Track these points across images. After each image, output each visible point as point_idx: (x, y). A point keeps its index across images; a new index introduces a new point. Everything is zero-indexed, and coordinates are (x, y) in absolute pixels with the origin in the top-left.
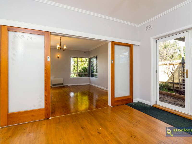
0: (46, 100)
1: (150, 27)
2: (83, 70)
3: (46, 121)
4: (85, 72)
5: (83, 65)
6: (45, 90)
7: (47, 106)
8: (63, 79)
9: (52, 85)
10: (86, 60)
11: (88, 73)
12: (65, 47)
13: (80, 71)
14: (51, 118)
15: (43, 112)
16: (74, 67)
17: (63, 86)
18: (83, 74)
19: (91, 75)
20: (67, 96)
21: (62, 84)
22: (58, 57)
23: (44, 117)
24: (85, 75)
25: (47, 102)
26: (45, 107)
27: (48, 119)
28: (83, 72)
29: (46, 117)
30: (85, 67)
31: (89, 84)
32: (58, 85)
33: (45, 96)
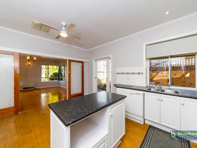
0: (15, 101)
1: (93, 53)
2: (54, 75)
3: (15, 115)
4: (56, 76)
5: (54, 71)
6: (15, 94)
7: (16, 105)
8: (34, 83)
9: (23, 88)
10: (57, 67)
11: (58, 77)
12: (35, 59)
13: (51, 75)
14: (19, 113)
15: (13, 109)
16: (46, 73)
17: (34, 88)
18: (54, 78)
19: (60, 79)
20: (36, 96)
21: (33, 87)
22: (29, 65)
23: (14, 113)
24: (56, 79)
25: (16, 102)
26: (15, 105)
27: (17, 113)
28: (54, 77)
29: (15, 113)
30: (56, 72)
31: (58, 86)
32: (29, 88)
33: (15, 98)
